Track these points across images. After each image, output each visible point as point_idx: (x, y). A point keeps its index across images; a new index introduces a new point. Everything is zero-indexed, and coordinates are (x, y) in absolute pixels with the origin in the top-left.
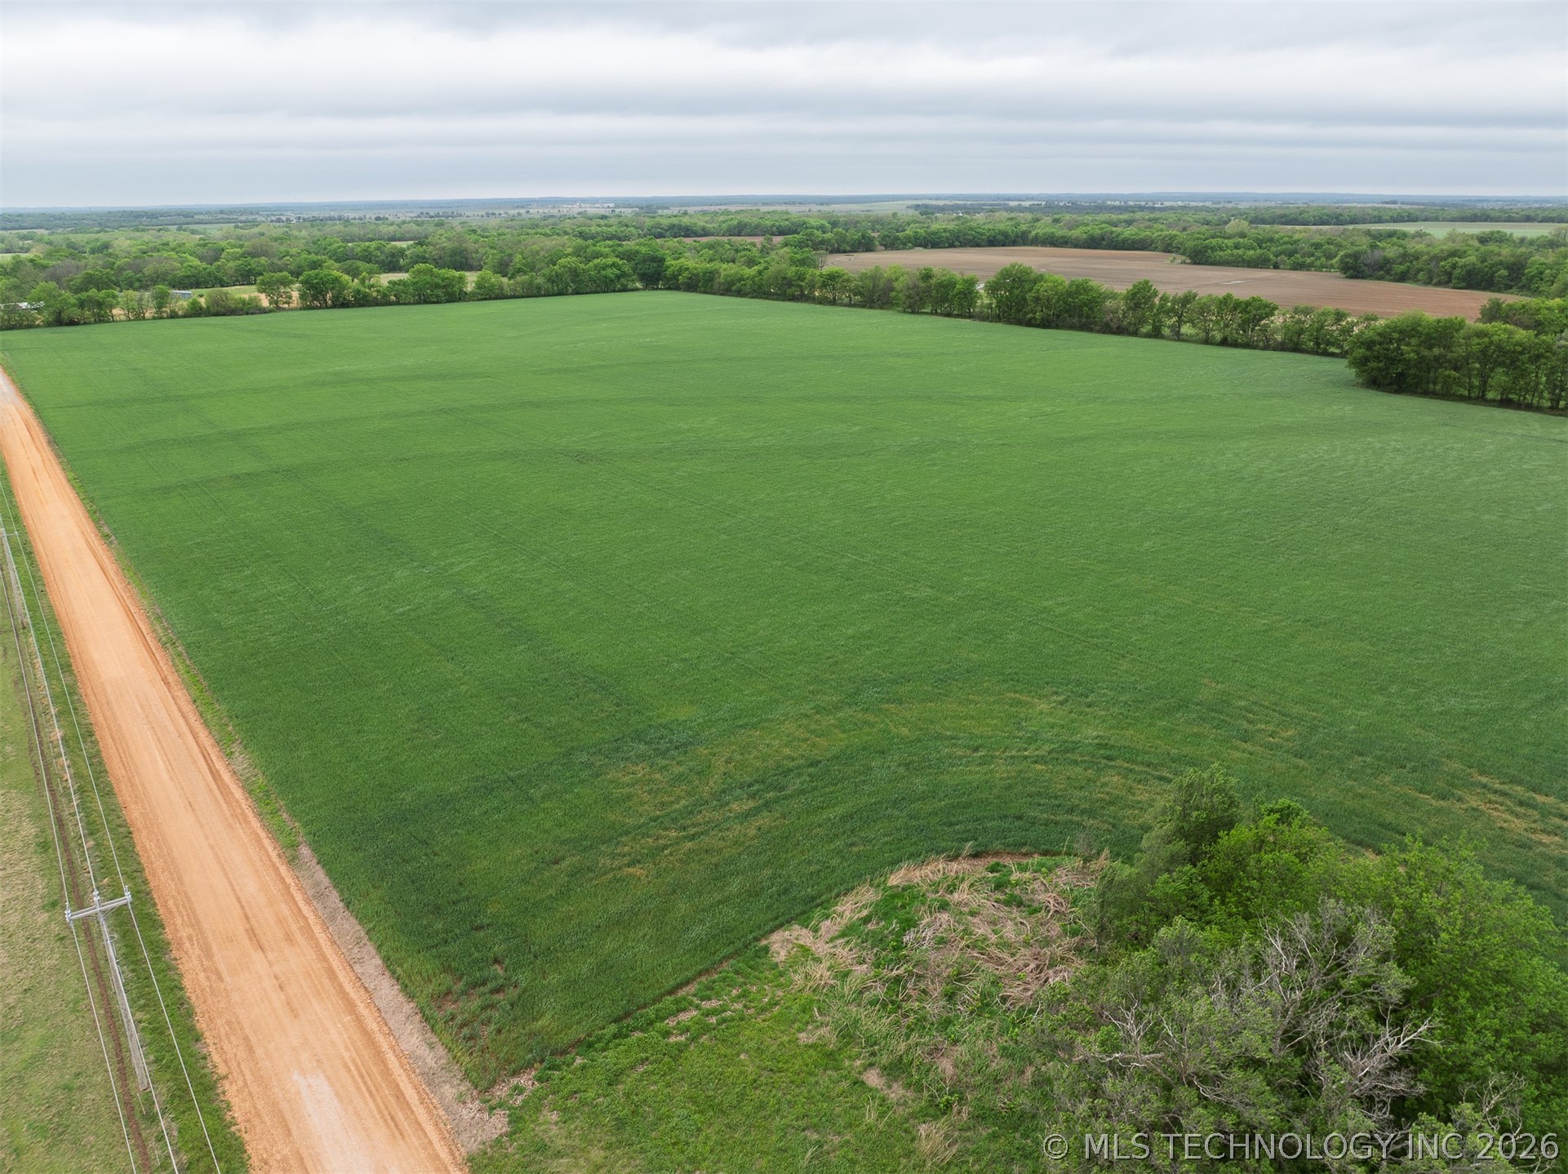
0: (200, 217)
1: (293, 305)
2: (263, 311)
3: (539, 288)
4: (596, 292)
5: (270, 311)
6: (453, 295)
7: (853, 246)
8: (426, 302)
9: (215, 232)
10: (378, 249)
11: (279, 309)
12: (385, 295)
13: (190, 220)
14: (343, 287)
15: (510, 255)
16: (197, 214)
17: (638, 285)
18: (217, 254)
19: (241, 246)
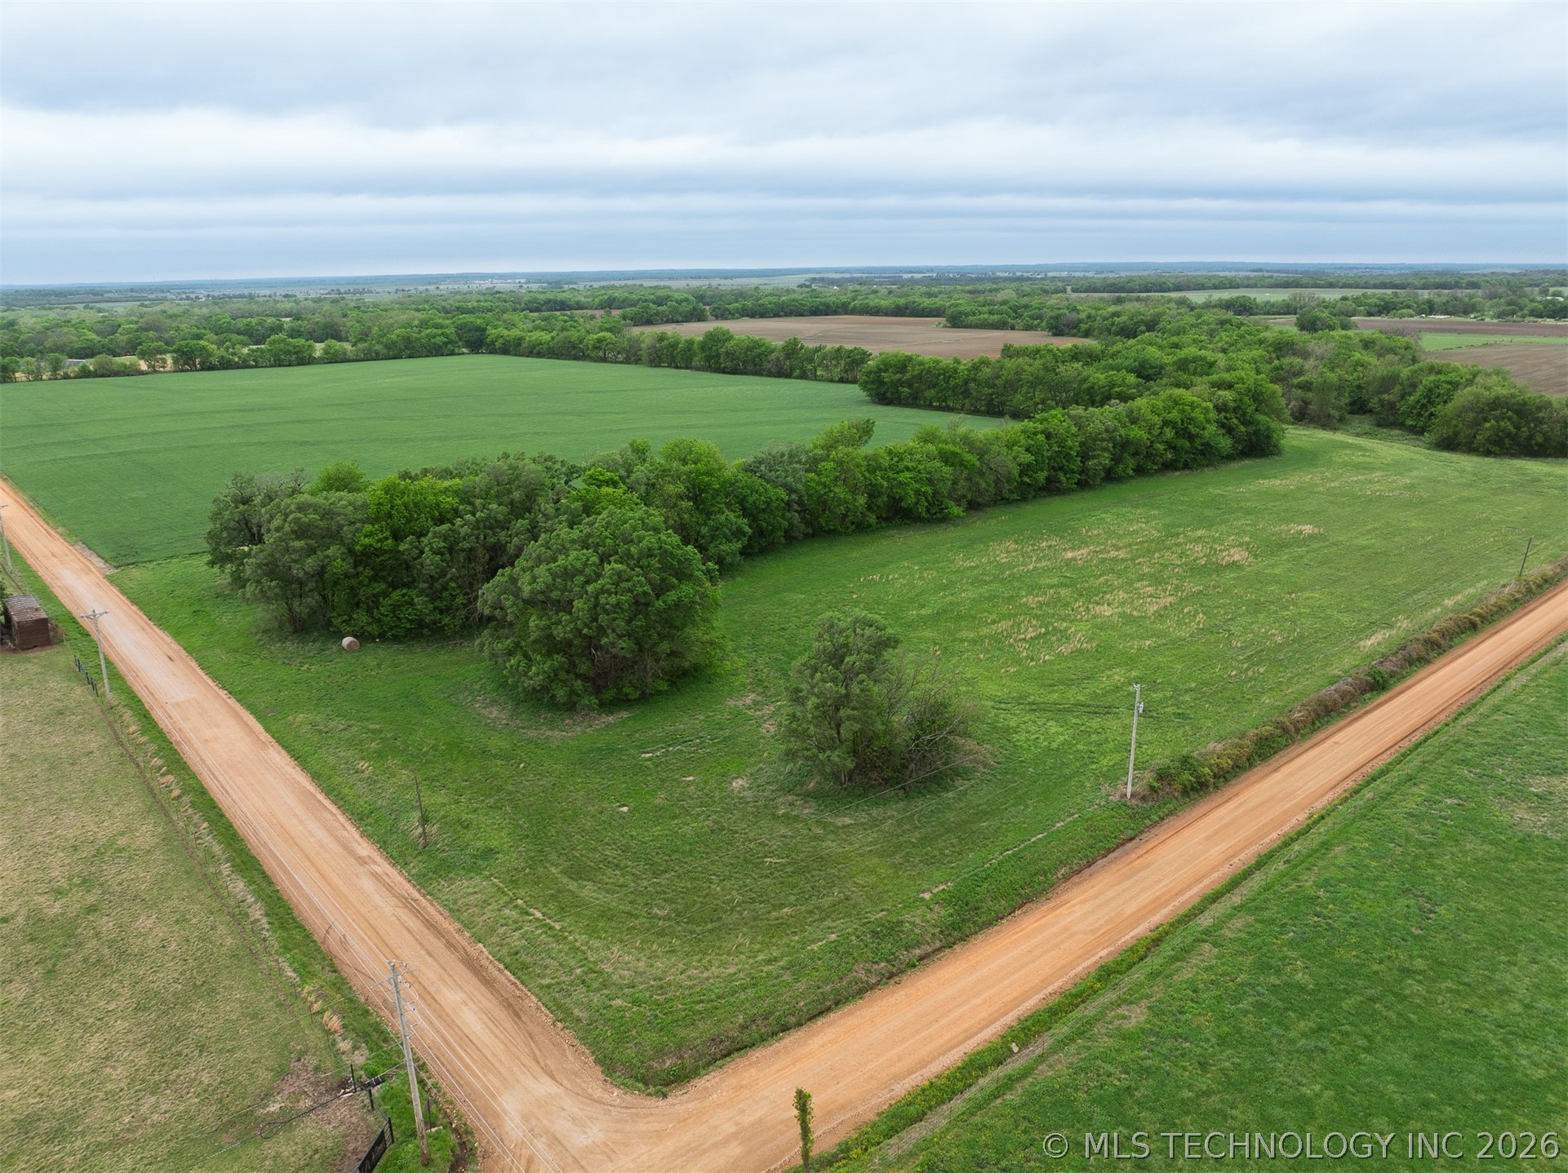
0: (110, 295)
1: (168, 369)
2: (142, 373)
3: (377, 353)
4: (427, 356)
5: (148, 373)
6: (304, 359)
7: (686, 316)
8: (280, 366)
9: (120, 309)
10: (260, 324)
11: (155, 372)
12: (245, 361)
13: (99, 298)
14: (210, 355)
15: (369, 328)
16: (107, 292)
17: (464, 350)
18: (114, 329)
19: (137, 323)
